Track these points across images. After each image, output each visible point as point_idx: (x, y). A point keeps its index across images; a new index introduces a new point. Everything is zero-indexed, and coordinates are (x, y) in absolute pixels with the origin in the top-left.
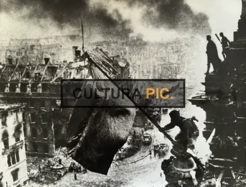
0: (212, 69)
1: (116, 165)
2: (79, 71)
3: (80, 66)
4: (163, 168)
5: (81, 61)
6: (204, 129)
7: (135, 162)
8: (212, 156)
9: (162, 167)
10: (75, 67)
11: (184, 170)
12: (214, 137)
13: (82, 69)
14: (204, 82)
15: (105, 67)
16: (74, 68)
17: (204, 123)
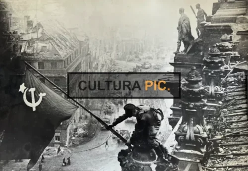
0: (182, 48)
1: (69, 152)
2: (31, 44)
3: (32, 38)
4: (119, 159)
5: (34, 32)
6: (171, 115)
7: (90, 150)
8: (178, 147)
9: (118, 157)
10: (27, 39)
11: (144, 163)
12: (180, 125)
13: (34, 42)
14: (173, 61)
15: (60, 40)
16: (25, 41)
17: (171, 109)
